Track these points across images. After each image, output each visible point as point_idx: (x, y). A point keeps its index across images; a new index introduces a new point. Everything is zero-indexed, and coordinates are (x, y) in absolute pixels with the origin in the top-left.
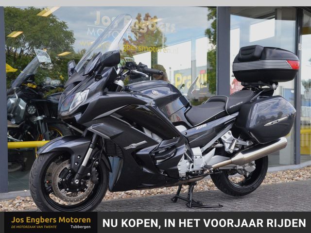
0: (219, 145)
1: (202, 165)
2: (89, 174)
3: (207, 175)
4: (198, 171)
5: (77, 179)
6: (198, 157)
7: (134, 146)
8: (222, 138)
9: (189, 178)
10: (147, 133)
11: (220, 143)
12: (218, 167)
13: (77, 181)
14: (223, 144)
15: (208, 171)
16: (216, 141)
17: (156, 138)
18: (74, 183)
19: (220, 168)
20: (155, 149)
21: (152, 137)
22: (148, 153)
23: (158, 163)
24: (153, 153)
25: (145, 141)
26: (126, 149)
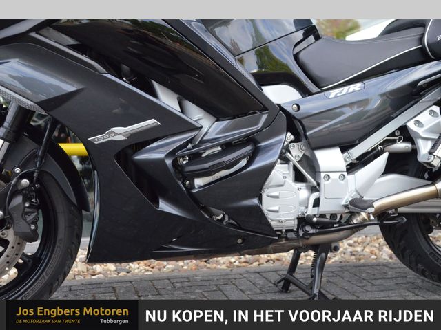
0: (401, 146)
1: (346, 199)
3: (362, 226)
4: (333, 216)
6: (334, 176)
7: (119, 133)
8: (411, 125)
9: (306, 233)
10: (167, 100)
11: (405, 140)
12: (395, 206)
14: (413, 142)
15: (364, 215)
16: (393, 134)
17: (195, 114)
19: (401, 210)
20: (190, 146)
21: (182, 111)
22: (162, 156)
23: (198, 188)
24: (183, 157)
25: (153, 121)
26: (96, 143)
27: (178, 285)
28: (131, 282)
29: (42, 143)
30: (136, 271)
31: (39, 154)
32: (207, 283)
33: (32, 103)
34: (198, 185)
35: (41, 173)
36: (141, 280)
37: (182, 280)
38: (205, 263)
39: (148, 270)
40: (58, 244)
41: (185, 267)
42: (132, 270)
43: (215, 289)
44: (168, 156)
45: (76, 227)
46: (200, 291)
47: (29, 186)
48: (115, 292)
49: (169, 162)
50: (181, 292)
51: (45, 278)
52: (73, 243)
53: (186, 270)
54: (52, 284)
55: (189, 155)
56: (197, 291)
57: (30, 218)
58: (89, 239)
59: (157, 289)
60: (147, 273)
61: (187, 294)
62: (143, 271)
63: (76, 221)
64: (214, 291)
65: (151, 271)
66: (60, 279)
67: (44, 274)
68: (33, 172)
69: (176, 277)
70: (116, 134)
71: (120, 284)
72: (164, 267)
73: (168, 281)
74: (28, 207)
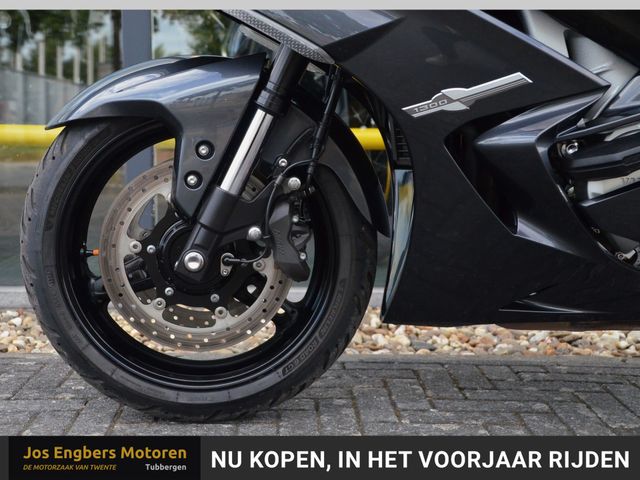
2: (254, 231)
5: (195, 247)
7: (456, 98)
13: (193, 259)
18: (182, 264)
20: (582, 122)
21: (572, 56)
22: (531, 139)
23: (593, 199)
24: (569, 142)
25: (518, 76)
26: (415, 115)
27: (527, 377)
28: (442, 365)
29: (322, 117)
30: (446, 348)
31: (317, 136)
32: (582, 379)
33: (317, 47)
34: (594, 194)
35: (318, 167)
36: (459, 363)
37: (532, 369)
38: (569, 346)
39: (466, 349)
40: (338, 287)
41: (533, 350)
42: (439, 347)
43: (597, 389)
44: (542, 139)
45: (368, 261)
46: (571, 390)
47: (300, 190)
48: (418, 378)
49: (542, 150)
50: (534, 389)
51: (318, 342)
52: (363, 288)
53: (534, 355)
54: (328, 353)
55: (579, 139)
56: (564, 389)
57: (298, 242)
58: (382, 291)
59: (490, 380)
60: (465, 353)
61: (547, 394)
62: (457, 350)
63: (368, 251)
64: (596, 392)
65: (472, 351)
66: (341, 345)
67: (317, 334)
68: (306, 166)
69: (521, 364)
70: (451, 101)
71: (423, 367)
72: (494, 346)
73: (507, 369)
74: (297, 224)
